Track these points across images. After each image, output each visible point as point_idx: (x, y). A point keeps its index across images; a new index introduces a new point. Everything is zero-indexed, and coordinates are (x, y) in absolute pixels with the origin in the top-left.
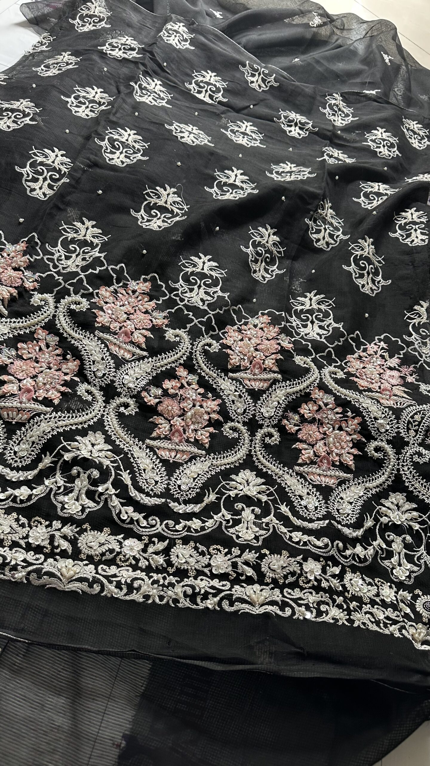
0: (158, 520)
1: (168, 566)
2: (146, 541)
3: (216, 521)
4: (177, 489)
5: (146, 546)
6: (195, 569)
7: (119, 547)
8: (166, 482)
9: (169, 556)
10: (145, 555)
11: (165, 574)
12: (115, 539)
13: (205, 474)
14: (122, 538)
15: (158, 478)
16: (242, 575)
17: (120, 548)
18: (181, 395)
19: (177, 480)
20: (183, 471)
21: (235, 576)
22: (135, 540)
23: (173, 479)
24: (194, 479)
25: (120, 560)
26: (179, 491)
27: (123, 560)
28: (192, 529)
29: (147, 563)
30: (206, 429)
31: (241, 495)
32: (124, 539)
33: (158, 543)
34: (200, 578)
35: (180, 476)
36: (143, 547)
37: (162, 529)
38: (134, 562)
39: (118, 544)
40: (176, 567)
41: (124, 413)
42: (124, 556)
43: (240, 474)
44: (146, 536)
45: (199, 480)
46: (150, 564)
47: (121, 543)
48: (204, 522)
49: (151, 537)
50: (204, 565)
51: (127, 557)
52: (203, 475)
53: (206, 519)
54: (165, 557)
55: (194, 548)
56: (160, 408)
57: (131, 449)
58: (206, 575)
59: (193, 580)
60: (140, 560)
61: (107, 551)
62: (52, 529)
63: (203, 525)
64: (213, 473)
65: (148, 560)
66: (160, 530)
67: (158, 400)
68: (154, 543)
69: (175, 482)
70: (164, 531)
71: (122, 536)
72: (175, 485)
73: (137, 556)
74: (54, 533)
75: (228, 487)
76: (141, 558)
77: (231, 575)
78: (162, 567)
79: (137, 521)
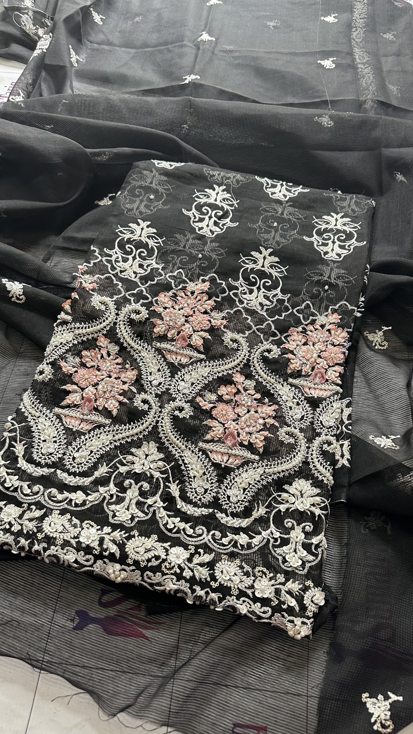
0: (205, 530)
1: (211, 581)
2: (192, 551)
3: (264, 538)
4: (226, 499)
5: (192, 555)
6: (238, 588)
7: (165, 554)
8: (215, 490)
9: (214, 570)
10: (190, 565)
11: (208, 589)
12: (161, 546)
13: (256, 484)
14: (169, 546)
15: (208, 486)
16: (284, 603)
17: (166, 556)
18: (236, 401)
19: (227, 489)
20: (234, 479)
21: (276, 603)
22: (181, 549)
23: (223, 488)
24: (245, 490)
25: (166, 567)
26: (228, 502)
27: (168, 567)
28: (238, 544)
29: (191, 574)
30: (261, 433)
31: (292, 509)
32: (170, 546)
33: (204, 554)
34: (243, 599)
35: (231, 485)
36: (188, 557)
37: (209, 540)
38: (178, 571)
39: (164, 550)
40: (220, 583)
41: (178, 416)
42: (170, 564)
43: (293, 484)
44: (192, 545)
45: (249, 491)
46: (194, 575)
47: (167, 551)
48: (251, 537)
49: (197, 547)
50: (247, 586)
51: (172, 565)
52: (254, 486)
53: (254, 535)
54: (209, 570)
55: (239, 566)
56: (214, 413)
57: (183, 455)
58: (248, 596)
59: (235, 600)
60: (184, 569)
61: (152, 557)
62: (103, 533)
63: (250, 541)
64: (265, 483)
65: (192, 571)
66: (206, 540)
67: (212, 405)
68: (199, 554)
69: (225, 490)
70: (210, 542)
71: (169, 543)
72: (224, 494)
73: (182, 565)
74: (104, 536)
75: (279, 499)
76: (186, 567)
77: (274, 601)
78: (206, 580)
79: (184, 530)
